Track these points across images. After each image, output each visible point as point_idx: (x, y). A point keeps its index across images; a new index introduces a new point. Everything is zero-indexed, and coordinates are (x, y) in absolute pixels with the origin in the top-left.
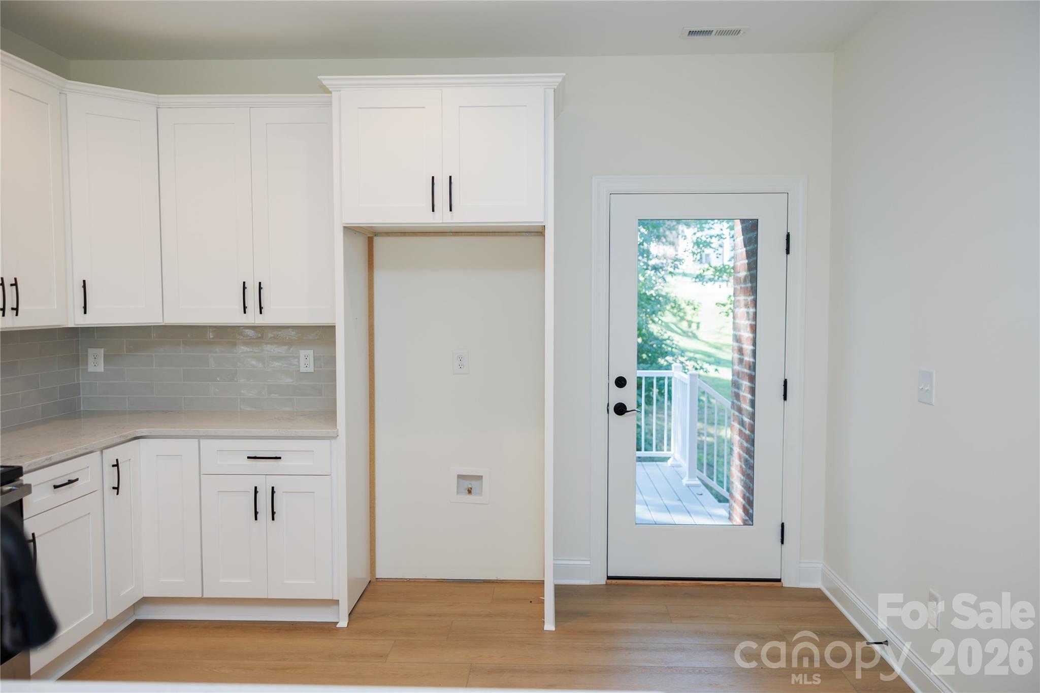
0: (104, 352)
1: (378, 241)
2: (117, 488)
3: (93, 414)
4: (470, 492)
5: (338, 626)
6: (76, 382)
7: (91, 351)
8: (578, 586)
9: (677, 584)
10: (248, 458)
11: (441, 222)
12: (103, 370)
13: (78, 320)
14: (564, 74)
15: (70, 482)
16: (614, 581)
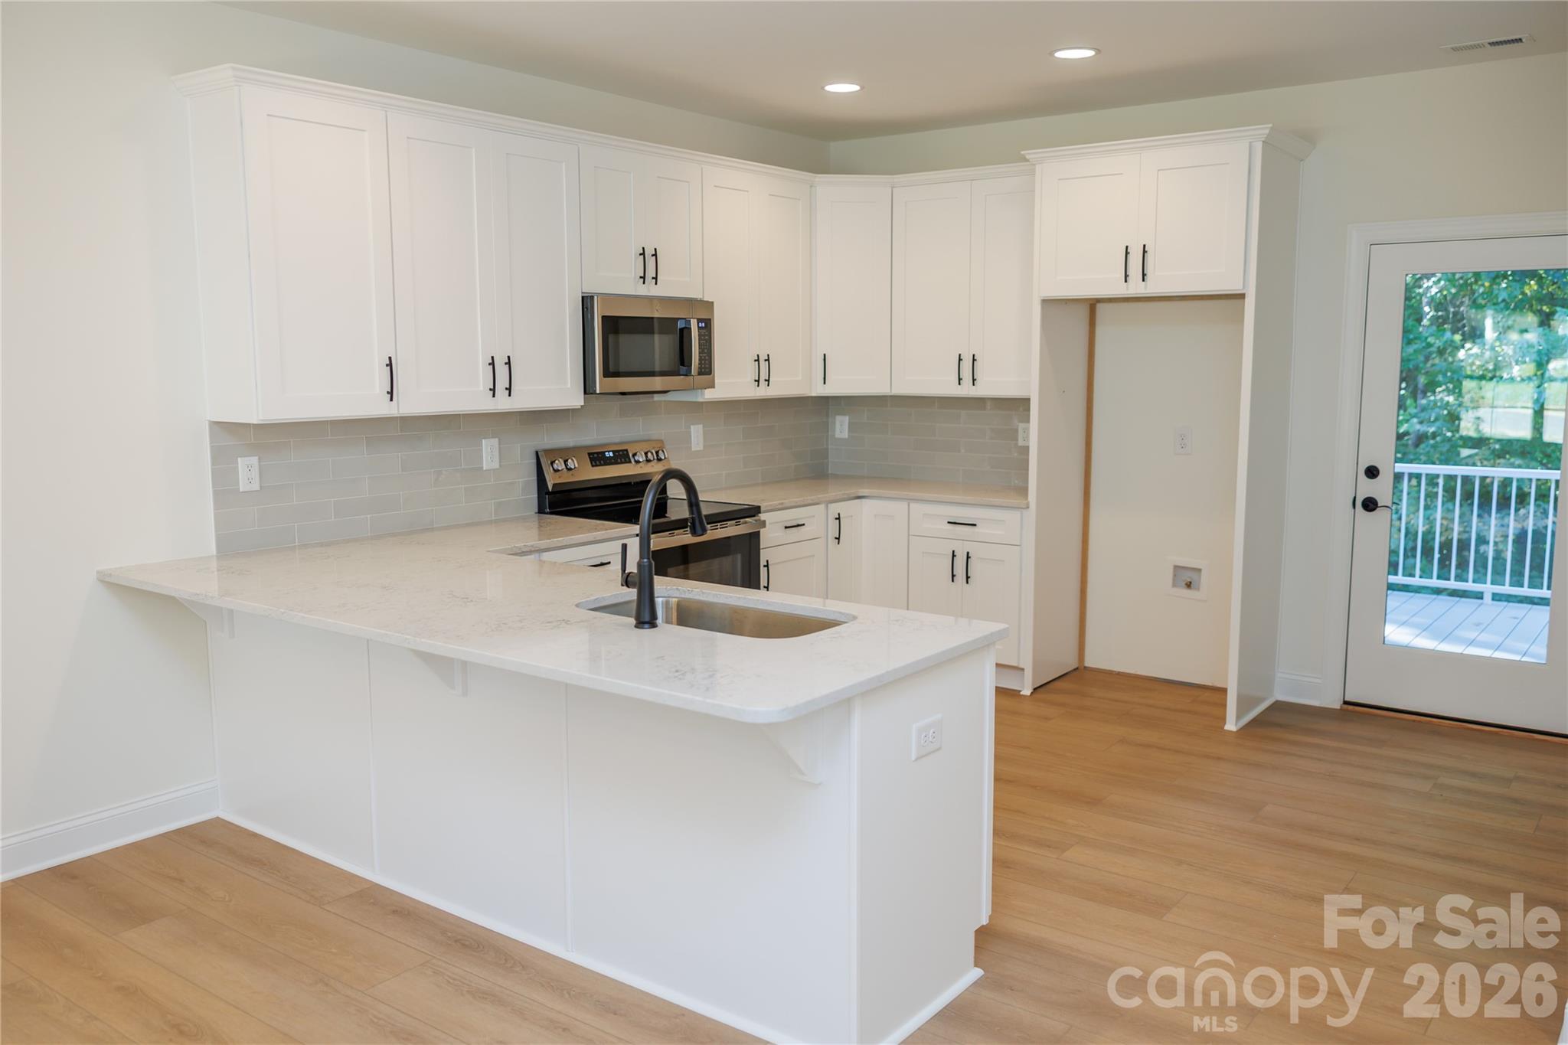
0: (849, 419)
1: (1099, 306)
2: (838, 539)
3: (836, 477)
4: (1189, 585)
5: (1021, 693)
6: (825, 447)
7: (839, 418)
8: (1304, 705)
9: (1433, 721)
10: (949, 522)
11: (1135, 292)
12: (847, 436)
13: (819, 390)
14: (1270, 125)
15: (798, 526)
16: (1351, 707)
